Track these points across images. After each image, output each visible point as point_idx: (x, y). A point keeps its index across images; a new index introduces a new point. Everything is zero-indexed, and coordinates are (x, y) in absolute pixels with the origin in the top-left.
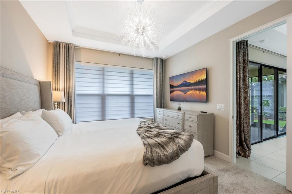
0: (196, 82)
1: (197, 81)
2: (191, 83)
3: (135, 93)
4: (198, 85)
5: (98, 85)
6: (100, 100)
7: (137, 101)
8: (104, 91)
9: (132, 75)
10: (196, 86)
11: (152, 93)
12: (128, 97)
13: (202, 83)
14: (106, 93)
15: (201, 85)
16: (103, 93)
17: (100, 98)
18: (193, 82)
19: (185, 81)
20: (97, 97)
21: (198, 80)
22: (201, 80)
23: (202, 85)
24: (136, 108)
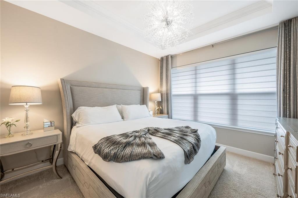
3: (239, 91)
5: (190, 85)
6: (193, 100)
7: (241, 103)
8: (196, 91)
9: (233, 66)
11: (275, 90)
12: (227, 97)
14: (199, 92)
16: (196, 92)
17: (193, 98)
20: (190, 97)
24: (240, 113)
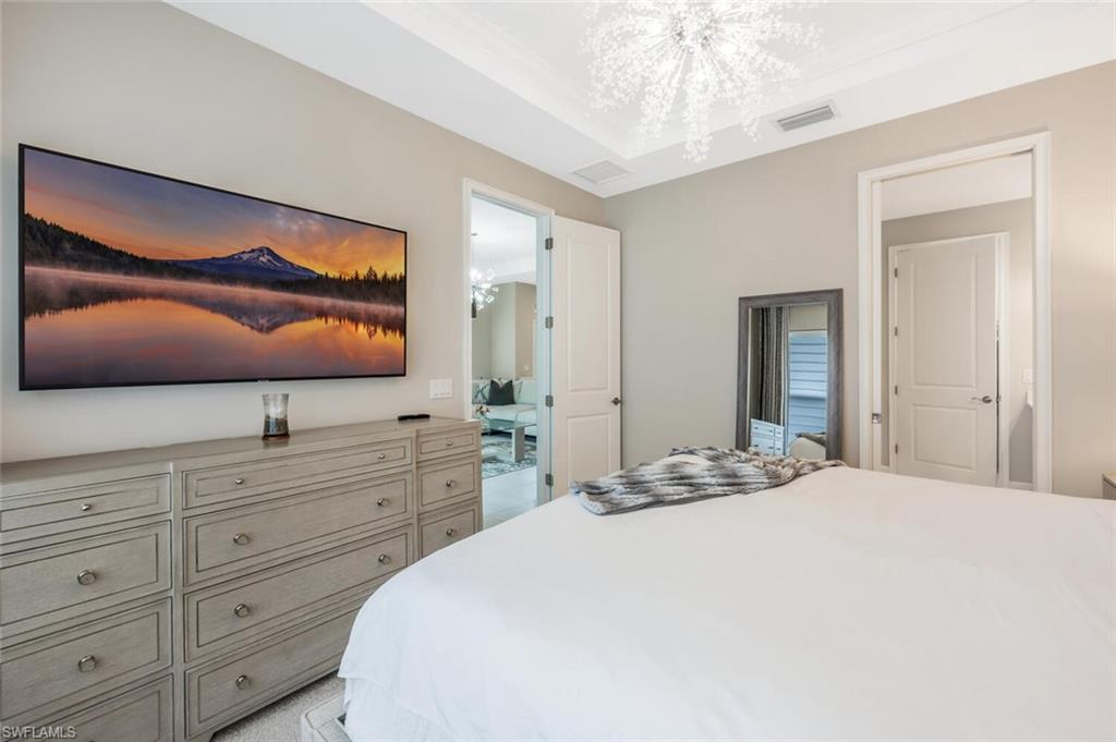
0: (351, 281)
1: (361, 278)
2: (320, 277)
4: (367, 299)
10: (351, 297)
13: (386, 295)
15: (383, 303)
18: (333, 274)
19: (270, 252)
21: (363, 273)
22: (380, 276)
23: (388, 304)
